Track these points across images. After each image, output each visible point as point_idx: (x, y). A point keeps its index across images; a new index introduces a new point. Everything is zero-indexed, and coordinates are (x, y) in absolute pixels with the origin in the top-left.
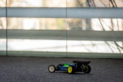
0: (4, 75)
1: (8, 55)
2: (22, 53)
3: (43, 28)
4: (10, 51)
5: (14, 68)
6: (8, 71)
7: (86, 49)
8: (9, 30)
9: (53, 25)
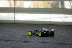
0: (13, 35)
1: (15, 23)
2: (23, 22)
3: (36, 7)
4: (16, 21)
5: (19, 30)
6: (16, 32)
7: (62, 20)
8: (16, 8)
9: (42, 5)
